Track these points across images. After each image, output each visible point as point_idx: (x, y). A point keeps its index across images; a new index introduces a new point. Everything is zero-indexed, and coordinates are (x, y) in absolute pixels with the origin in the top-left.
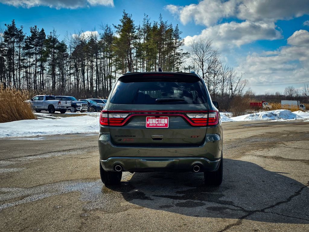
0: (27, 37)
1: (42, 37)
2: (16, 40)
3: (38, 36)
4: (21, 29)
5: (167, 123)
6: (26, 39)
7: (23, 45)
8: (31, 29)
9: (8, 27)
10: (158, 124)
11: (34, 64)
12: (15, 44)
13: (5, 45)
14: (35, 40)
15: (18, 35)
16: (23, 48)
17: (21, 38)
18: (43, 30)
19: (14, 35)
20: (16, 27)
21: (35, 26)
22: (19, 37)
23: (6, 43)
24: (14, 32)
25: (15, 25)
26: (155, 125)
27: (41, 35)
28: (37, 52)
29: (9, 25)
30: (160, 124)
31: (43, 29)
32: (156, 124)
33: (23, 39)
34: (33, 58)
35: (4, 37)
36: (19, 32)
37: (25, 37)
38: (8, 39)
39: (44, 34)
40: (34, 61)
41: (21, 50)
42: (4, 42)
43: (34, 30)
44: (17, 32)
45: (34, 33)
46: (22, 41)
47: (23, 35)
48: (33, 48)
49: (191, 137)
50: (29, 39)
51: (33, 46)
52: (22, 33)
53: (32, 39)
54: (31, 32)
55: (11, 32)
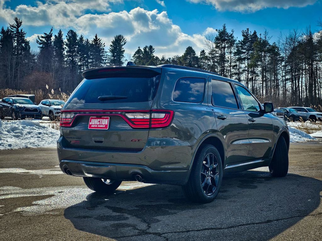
0: (239, 41)
1: (254, 40)
2: (227, 46)
3: (250, 39)
4: (232, 33)
5: (107, 124)
6: (237, 44)
7: (234, 50)
8: (243, 32)
9: (219, 33)
10: (99, 125)
11: (246, 70)
12: (226, 49)
13: (216, 51)
14: (247, 44)
15: (229, 40)
16: (234, 54)
17: (232, 43)
18: (255, 33)
19: (225, 40)
20: (226, 32)
21: (247, 29)
22: (230, 42)
23: (217, 50)
24: (225, 37)
25: (226, 29)
26: (96, 126)
27: (253, 38)
28: (249, 57)
29: (219, 31)
30: (101, 125)
31: (255, 31)
32: (98, 125)
33: (234, 44)
34: (244, 63)
35: (216, 43)
36: (230, 36)
37: (237, 42)
38: (219, 45)
39: (256, 36)
40: (246, 67)
41: (232, 55)
42: (215, 48)
43: (247, 33)
44: (227, 37)
45: (246, 36)
46: (233, 46)
47: (234, 39)
48: (244, 52)
49: (132, 141)
50: (241, 44)
51: (245, 51)
52: (232, 37)
53: (244, 43)
54: (243, 35)
55: (222, 38)
